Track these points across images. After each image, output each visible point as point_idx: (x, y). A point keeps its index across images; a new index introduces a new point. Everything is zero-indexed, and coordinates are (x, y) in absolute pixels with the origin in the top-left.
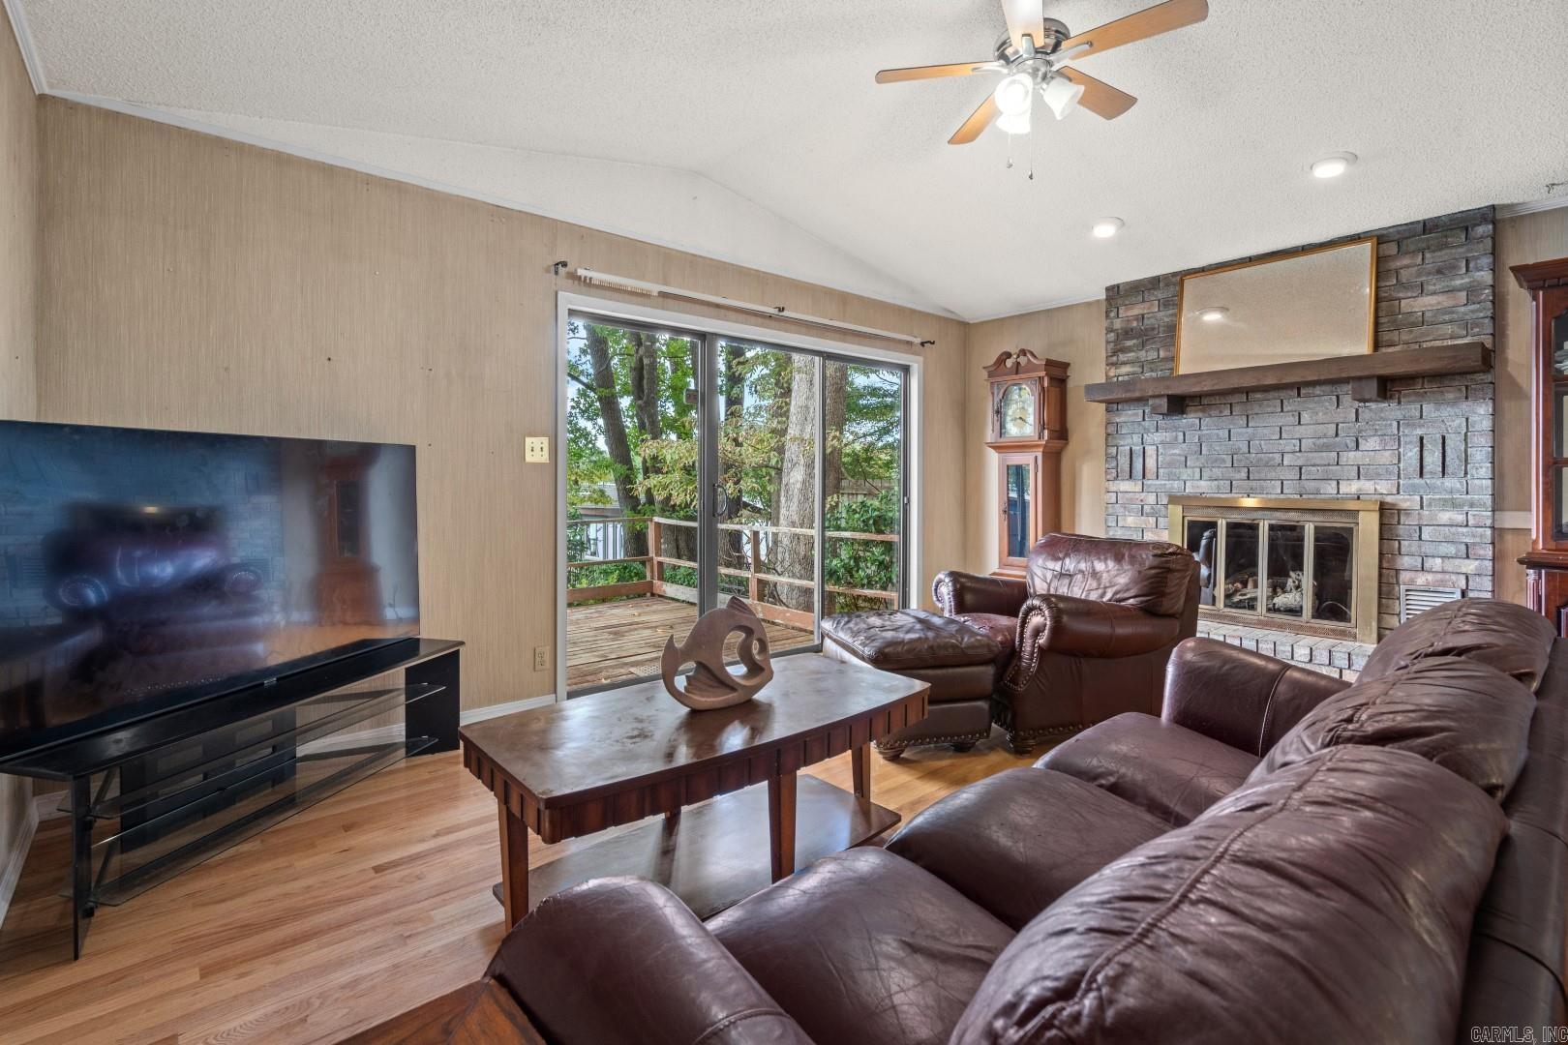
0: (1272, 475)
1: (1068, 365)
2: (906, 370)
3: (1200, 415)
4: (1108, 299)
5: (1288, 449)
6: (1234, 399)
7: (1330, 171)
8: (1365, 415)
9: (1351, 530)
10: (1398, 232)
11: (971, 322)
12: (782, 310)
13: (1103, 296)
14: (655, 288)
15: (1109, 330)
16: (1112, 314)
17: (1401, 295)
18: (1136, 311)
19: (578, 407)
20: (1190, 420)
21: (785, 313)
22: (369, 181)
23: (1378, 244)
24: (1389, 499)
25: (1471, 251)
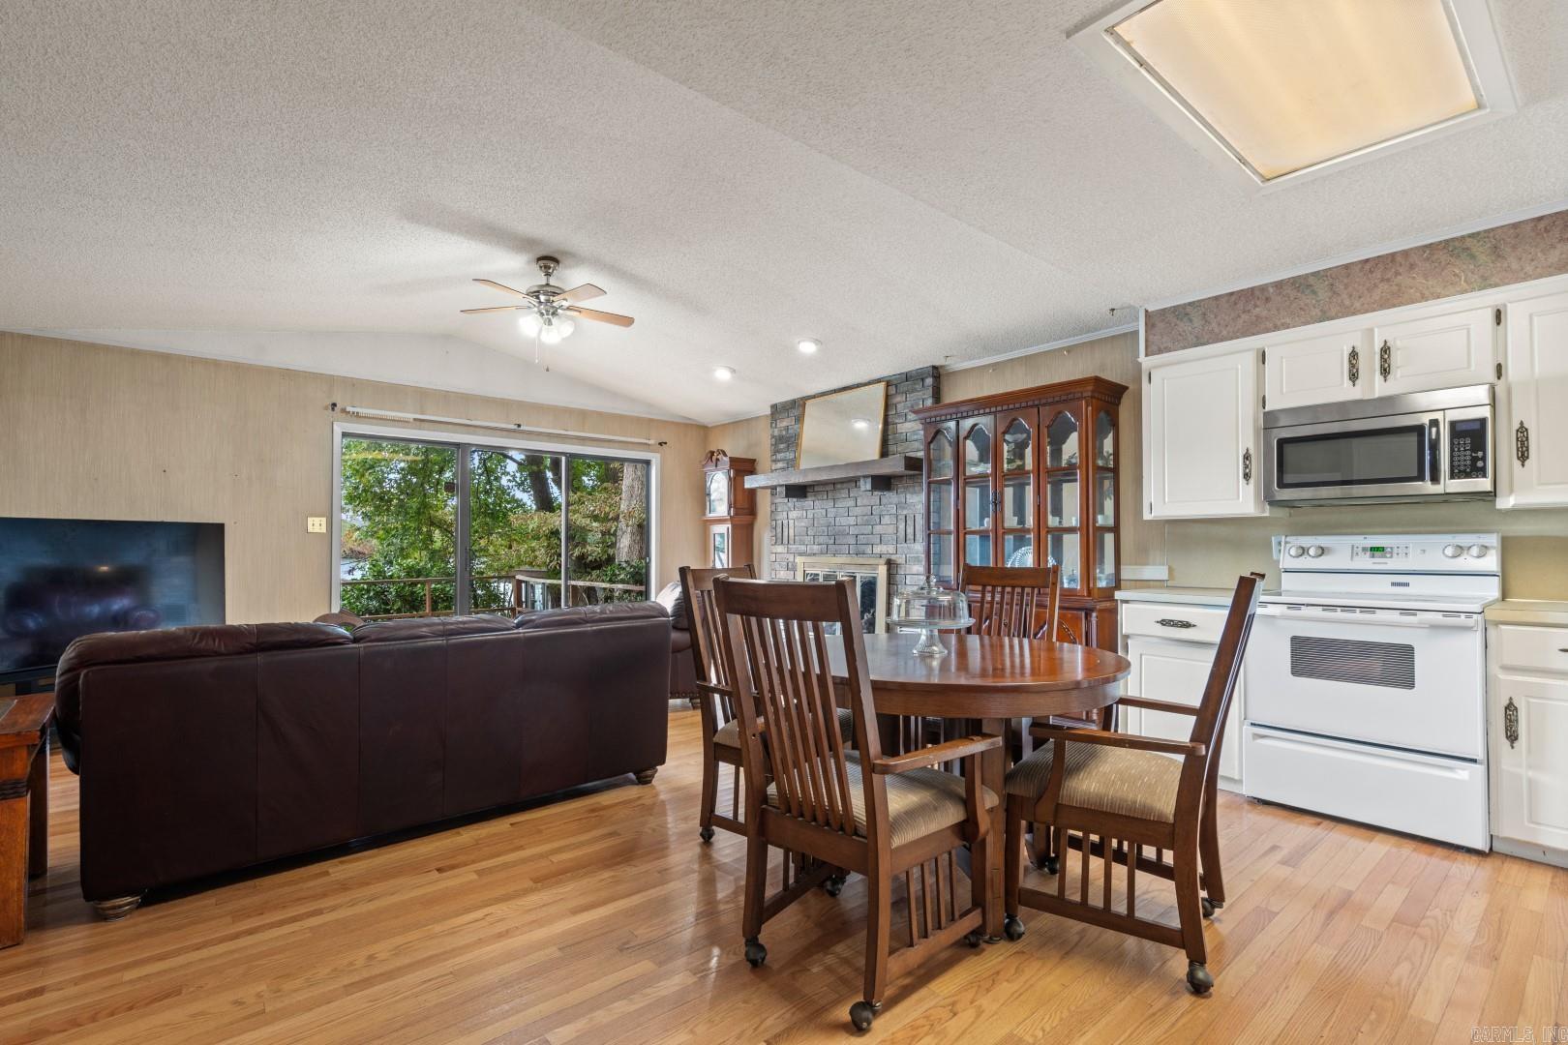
0: (845, 541)
1: (755, 460)
2: (648, 463)
3: (813, 498)
4: (772, 414)
5: (852, 523)
6: (829, 488)
7: (808, 348)
8: (884, 501)
9: (875, 578)
10: (896, 379)
11: (710, 426)
12: (519, 426)
13: (768, 411)
14: (411, 416)
15: (773, 437)
16: (774, 425)
17: (897, 421)
18: (785, 424)
19: (514, 480)
20: (808, 503)
21: (522, 428)
22: (194, 361)
23: (888, 386)
24: (893, 557)
25: (924, 394)
